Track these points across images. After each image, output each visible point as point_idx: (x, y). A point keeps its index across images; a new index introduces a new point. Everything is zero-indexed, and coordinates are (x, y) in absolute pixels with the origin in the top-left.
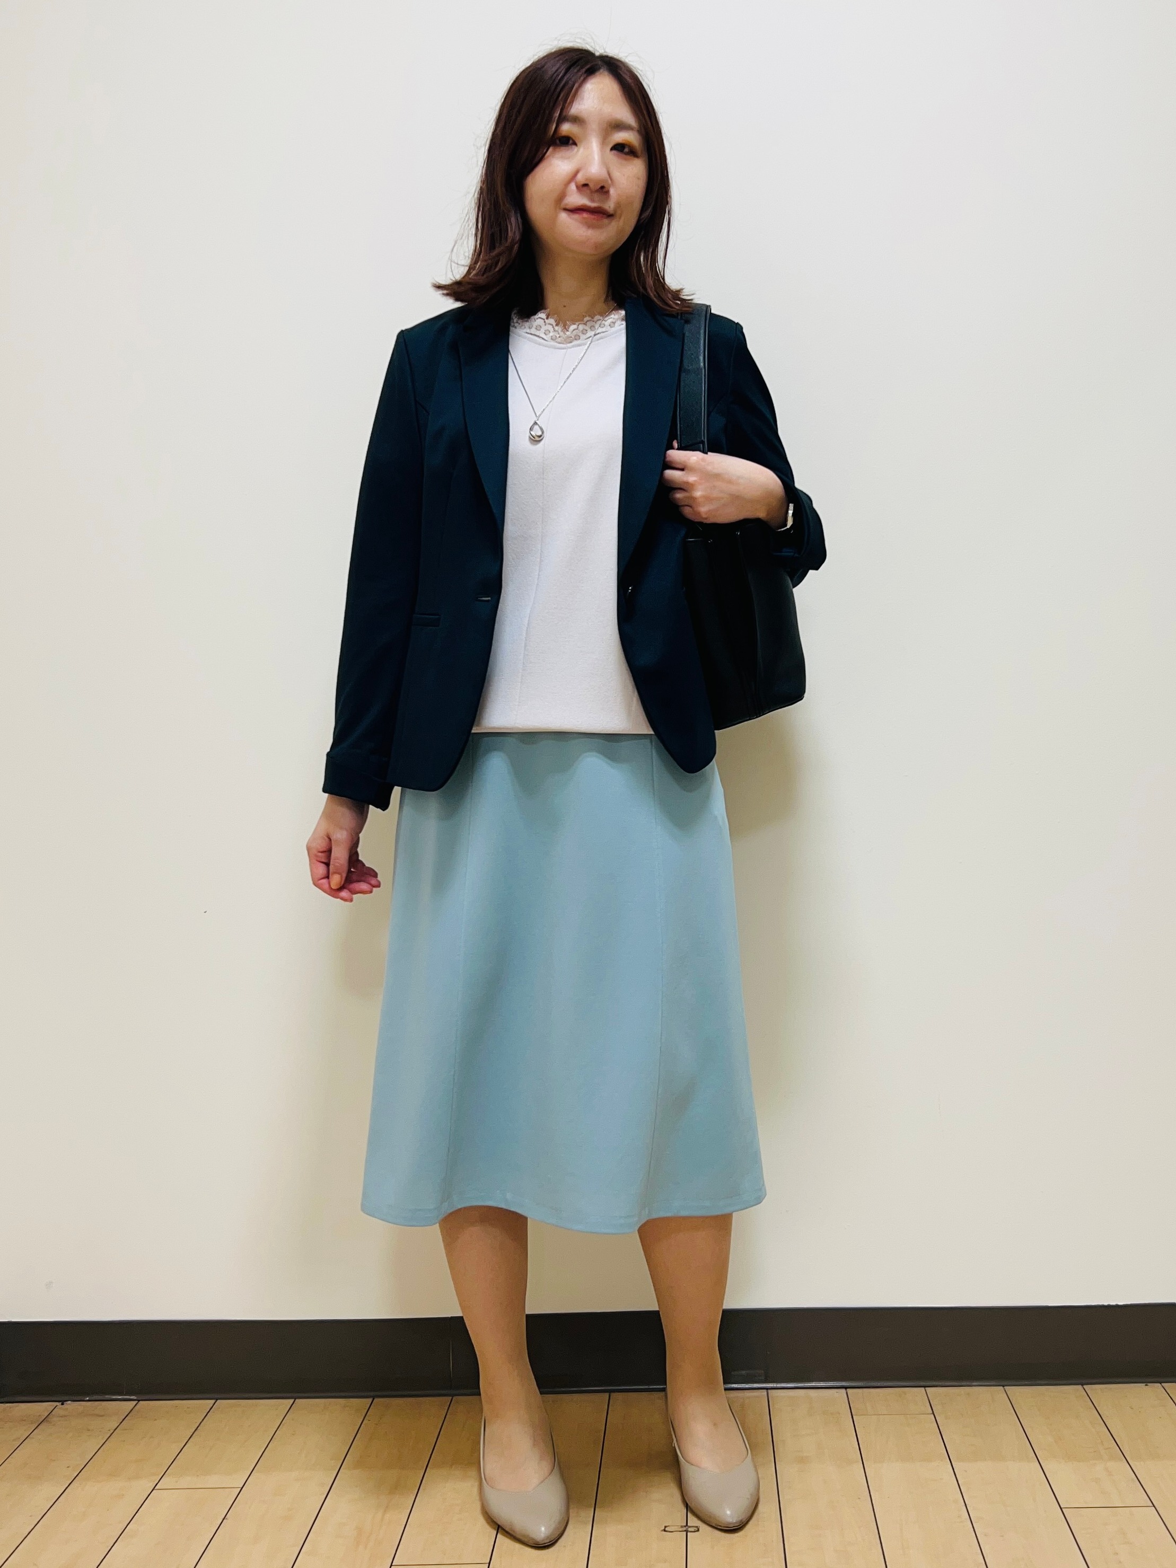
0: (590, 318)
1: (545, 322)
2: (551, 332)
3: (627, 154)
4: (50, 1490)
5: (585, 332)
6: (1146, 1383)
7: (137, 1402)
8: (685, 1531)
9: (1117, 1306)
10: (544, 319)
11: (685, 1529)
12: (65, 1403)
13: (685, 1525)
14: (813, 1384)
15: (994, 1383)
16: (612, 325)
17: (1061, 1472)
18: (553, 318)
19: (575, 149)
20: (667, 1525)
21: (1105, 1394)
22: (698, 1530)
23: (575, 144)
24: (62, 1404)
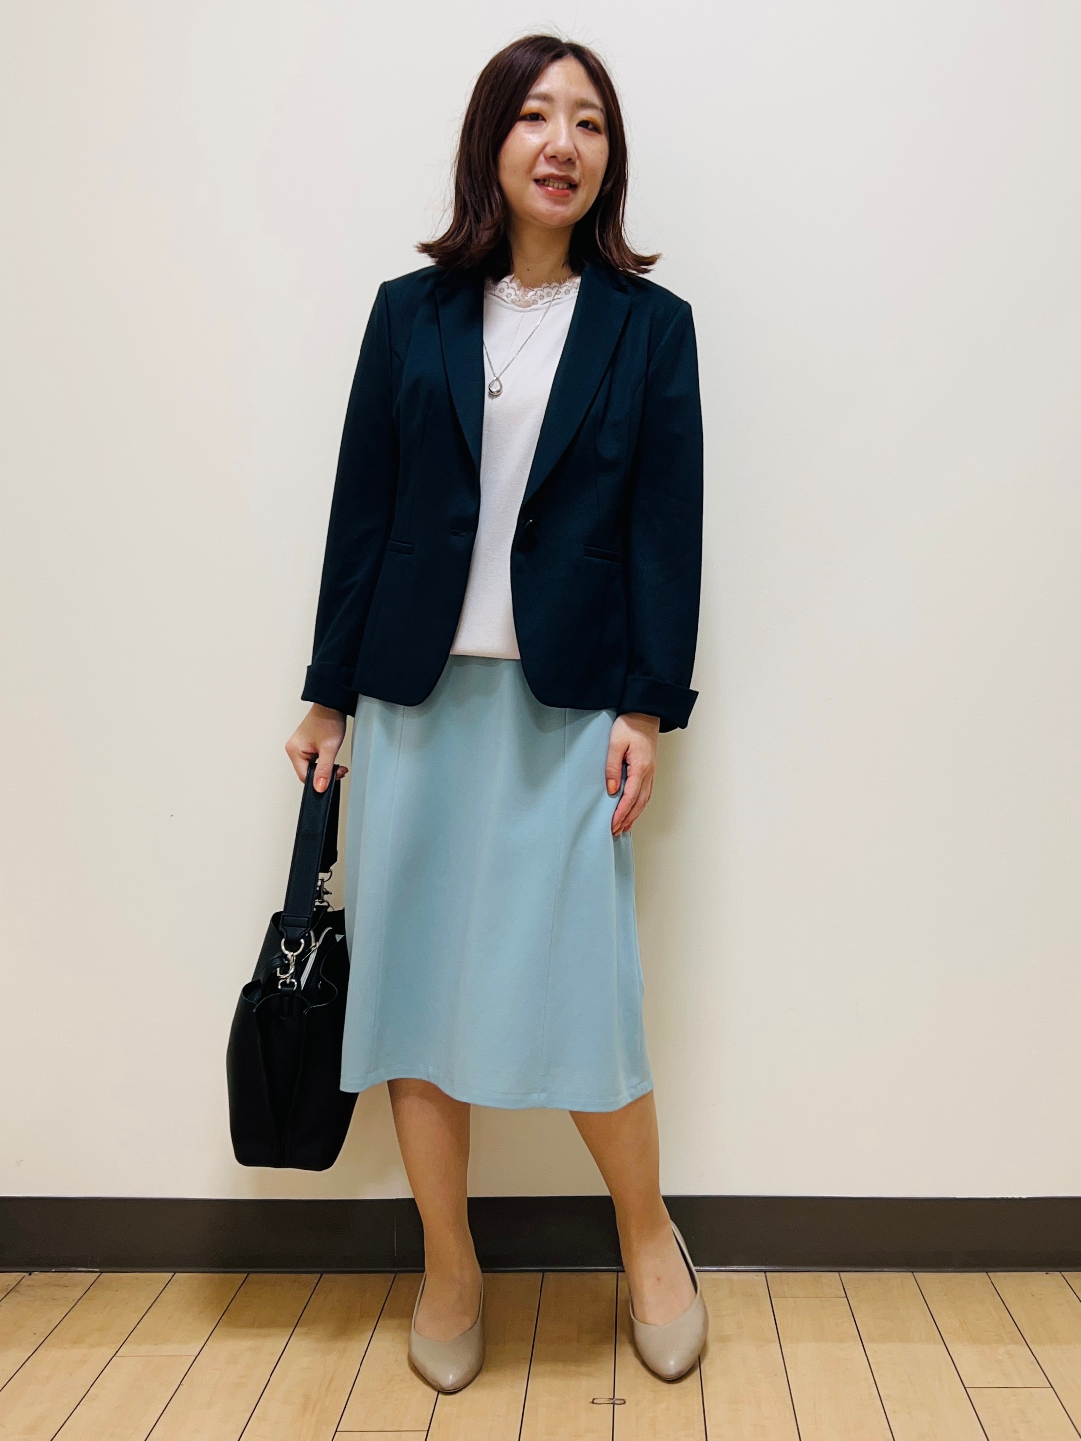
0: (548, 285)
1: (508, 285)
2: (513, 295)
3: (590, 130)
4: (17, 1355)
5: (542, 297)
6: (1047, 1272)
7: (100, 1274)
8: (612, 1403)
9: (1021, 1199)
10: (507, 283)
11: (611, 1401)
12: (32, 1274)
13: (612, 1397)
14: (735, 1268)
15: (905, 1270)
16: (567, 292)
17: (964, 1353)
18: (516, 283)
19: (545, 124)
20: (594, 1397)
21: (1007, 1282)
22: (624, 1403)
23: (544, 119)
24: (30, 1275)
